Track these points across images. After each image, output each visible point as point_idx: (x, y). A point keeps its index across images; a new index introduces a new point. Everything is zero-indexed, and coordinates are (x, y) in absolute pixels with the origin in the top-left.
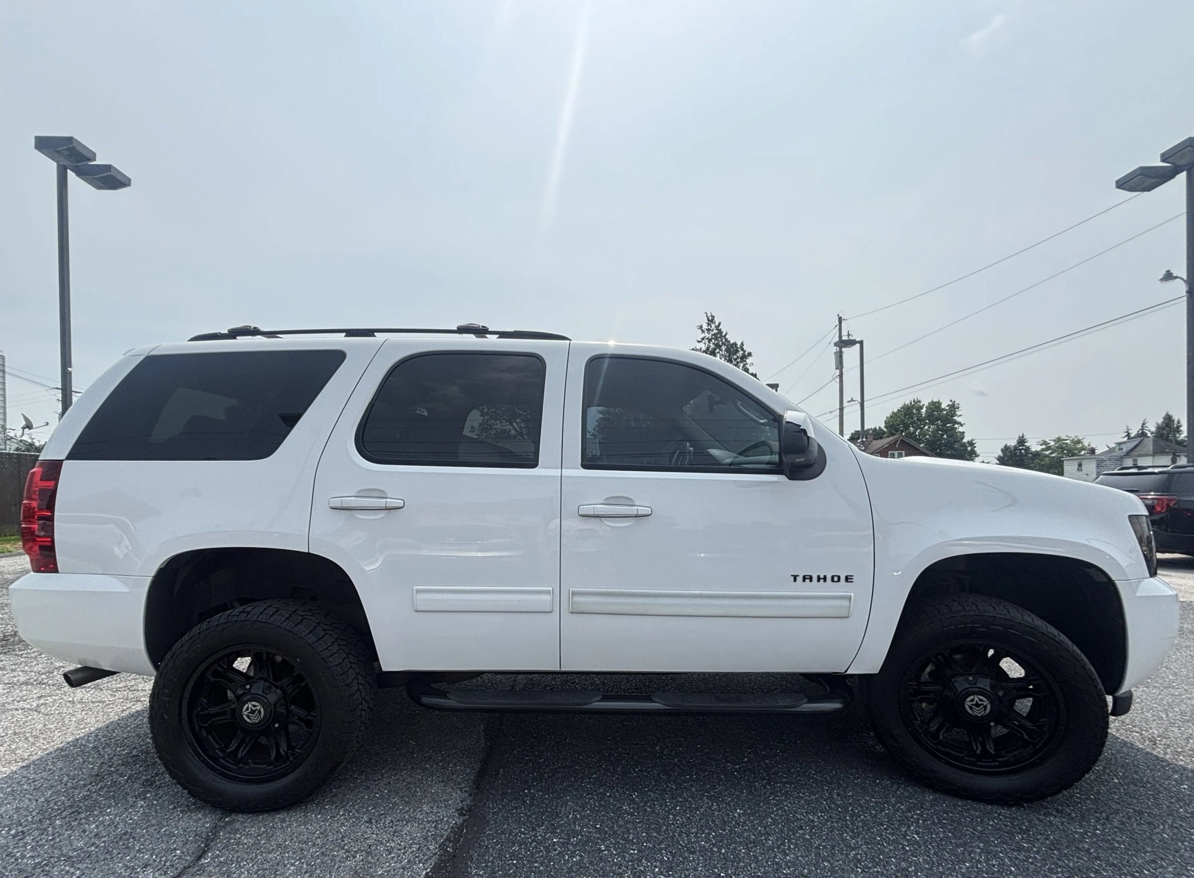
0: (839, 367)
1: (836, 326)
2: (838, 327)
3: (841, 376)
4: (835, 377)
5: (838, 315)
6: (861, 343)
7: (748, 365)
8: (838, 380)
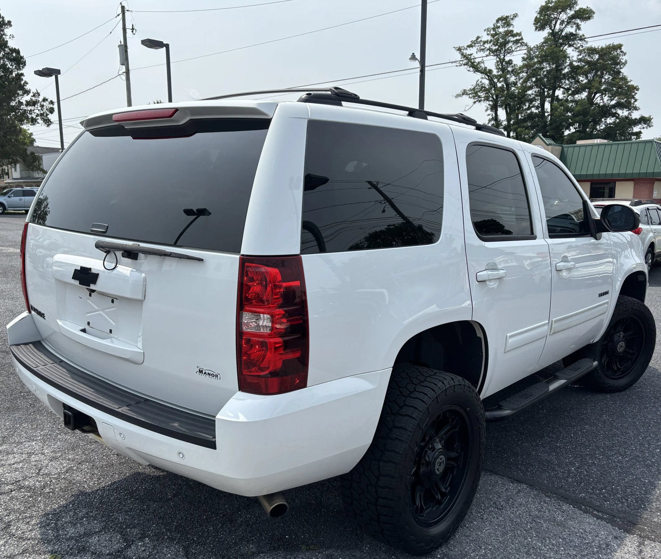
0: (125, 64)
1: (118, 15)
2: (121, 16)
3: (127, 72)
4: (120, 73)
5: (121, 4)
6: (167, 46)
7: (8, 37)
8: (124, 77)
